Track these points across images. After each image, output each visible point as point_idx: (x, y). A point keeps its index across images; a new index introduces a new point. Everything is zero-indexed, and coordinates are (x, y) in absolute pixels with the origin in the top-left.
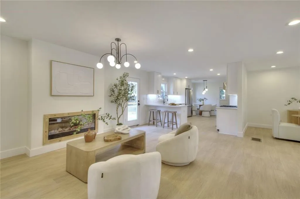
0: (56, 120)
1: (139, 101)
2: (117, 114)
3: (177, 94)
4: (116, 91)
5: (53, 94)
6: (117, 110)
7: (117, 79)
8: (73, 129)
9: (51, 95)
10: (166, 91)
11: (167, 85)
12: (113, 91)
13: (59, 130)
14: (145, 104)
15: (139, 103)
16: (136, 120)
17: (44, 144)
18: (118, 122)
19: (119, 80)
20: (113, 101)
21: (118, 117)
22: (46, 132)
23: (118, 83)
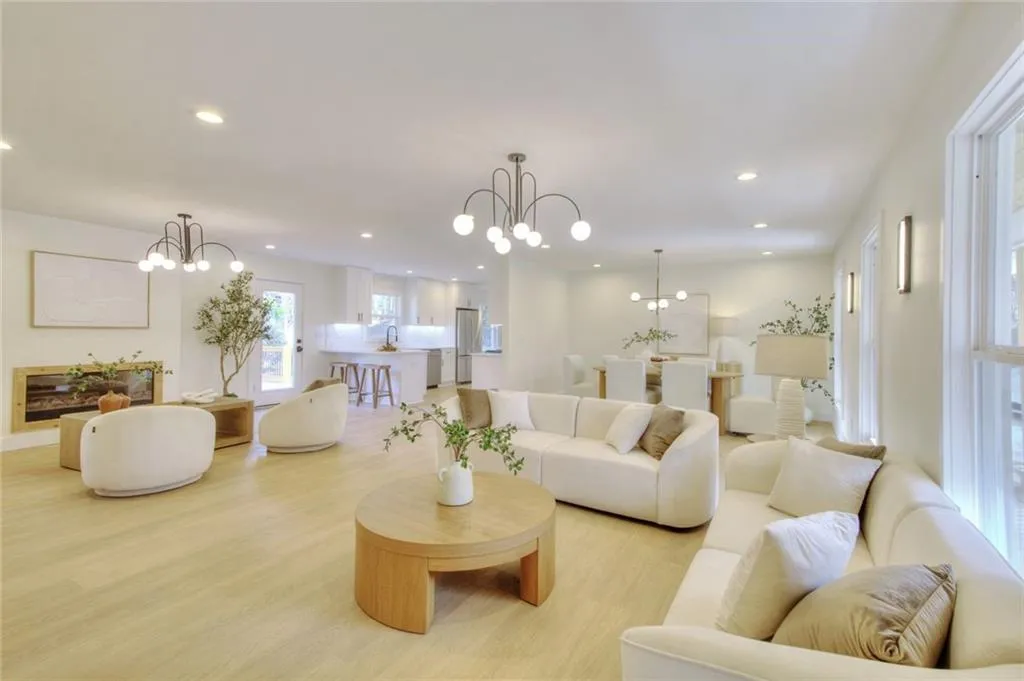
0: (54, 388)
1: (299, 341)
2: (222, 371)
3: (432, 322)
4: (217, 317)
5: (36, 324)
6: (222, 362)
7: (222, 287)
8: (90, 402)
9: (32, 326)
10: (399, 315)
11: (399, 298)
12: (209, 316)
13: (54, 402)
14: (323, 349)
15: (299, 345)
16: (290, 390)
17: (14, 429)
18: (225, 389)
19: (227, 288)
20: (213, 340)
21: (226, 379)
22: (19, 404)
23: (223, 296)
